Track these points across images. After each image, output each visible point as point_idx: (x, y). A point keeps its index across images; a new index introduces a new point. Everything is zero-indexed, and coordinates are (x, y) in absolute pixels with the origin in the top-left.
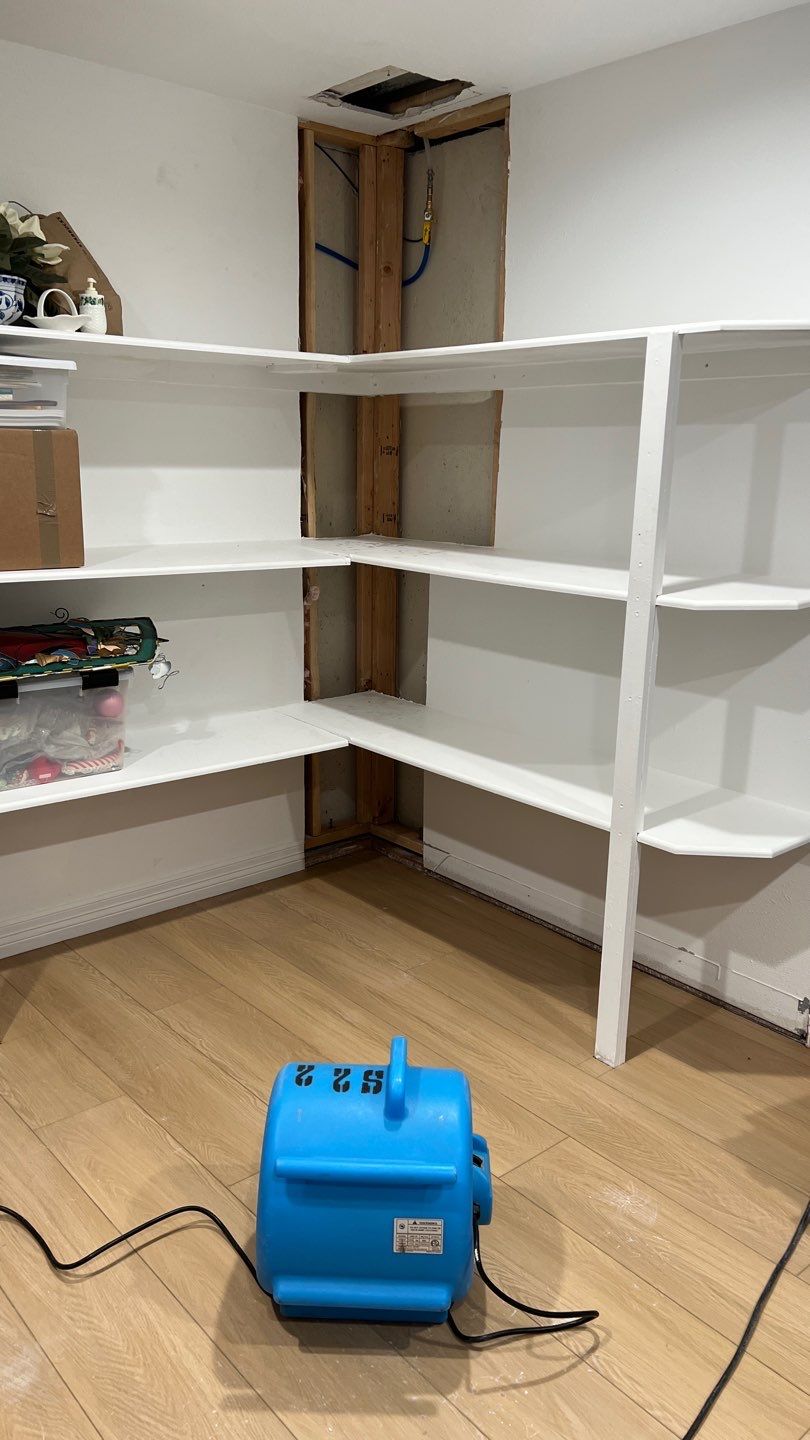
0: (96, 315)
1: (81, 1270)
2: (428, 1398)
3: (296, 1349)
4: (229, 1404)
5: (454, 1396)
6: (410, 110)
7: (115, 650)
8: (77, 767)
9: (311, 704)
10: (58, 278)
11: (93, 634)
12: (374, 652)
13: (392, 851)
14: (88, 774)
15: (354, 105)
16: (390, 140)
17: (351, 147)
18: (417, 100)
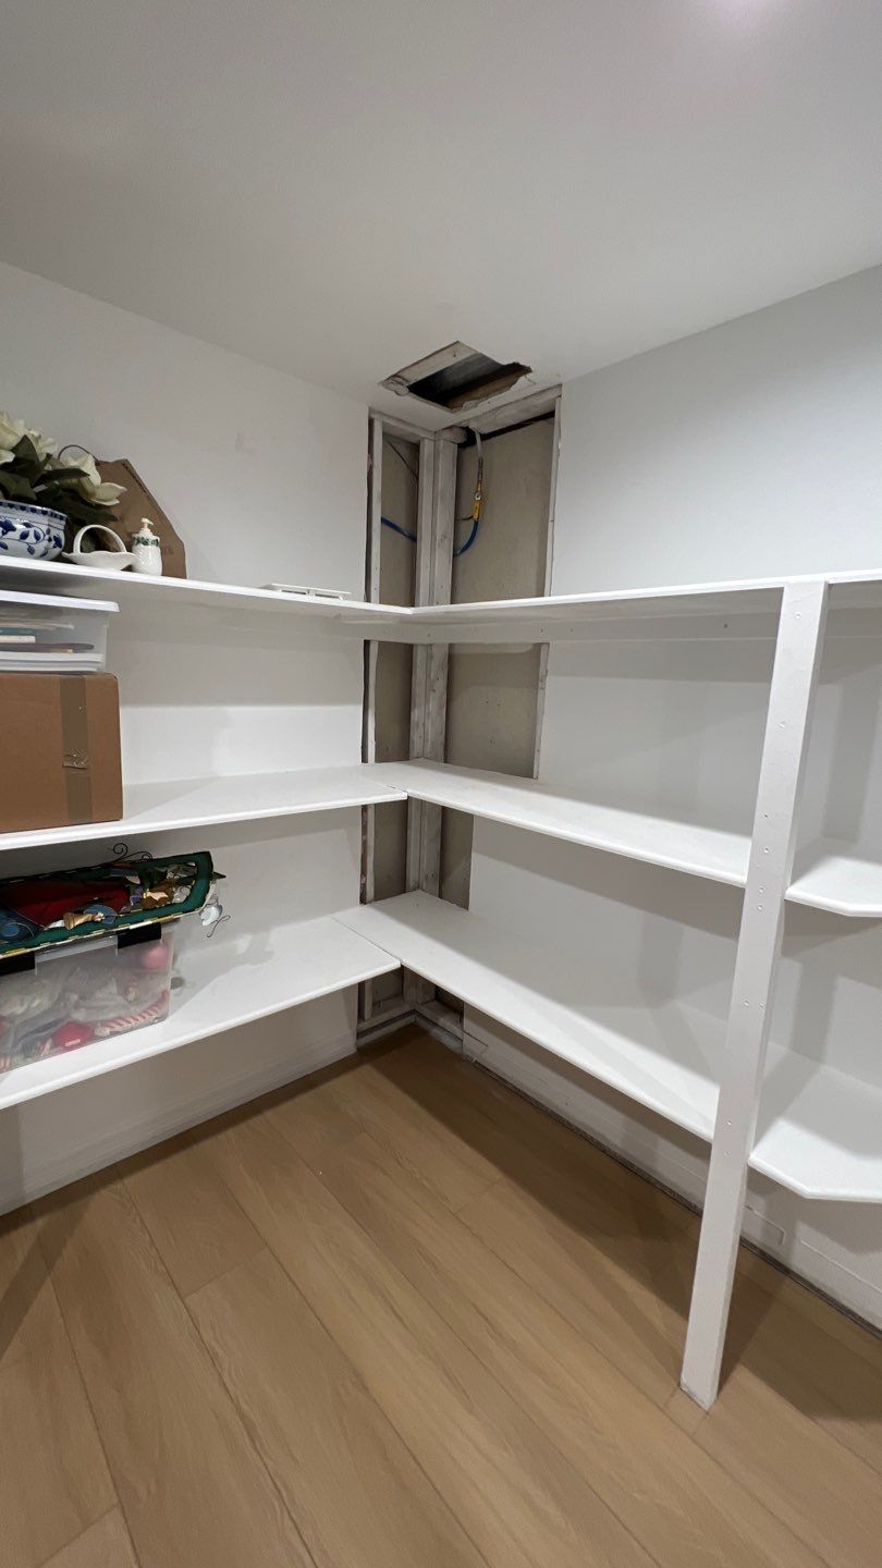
0: (149, 558)
6: (467, 404)
7: (162, 899)
8: (112, 1027)
9: (366, 909)
10: (114, 519)
11: (138, 882)
12: (421, 857)
13: (435, 1031)
14: (126, 1032)
15: (418, 395)
16: (448, 435)
17: (414, 440)
18: (475, 394)
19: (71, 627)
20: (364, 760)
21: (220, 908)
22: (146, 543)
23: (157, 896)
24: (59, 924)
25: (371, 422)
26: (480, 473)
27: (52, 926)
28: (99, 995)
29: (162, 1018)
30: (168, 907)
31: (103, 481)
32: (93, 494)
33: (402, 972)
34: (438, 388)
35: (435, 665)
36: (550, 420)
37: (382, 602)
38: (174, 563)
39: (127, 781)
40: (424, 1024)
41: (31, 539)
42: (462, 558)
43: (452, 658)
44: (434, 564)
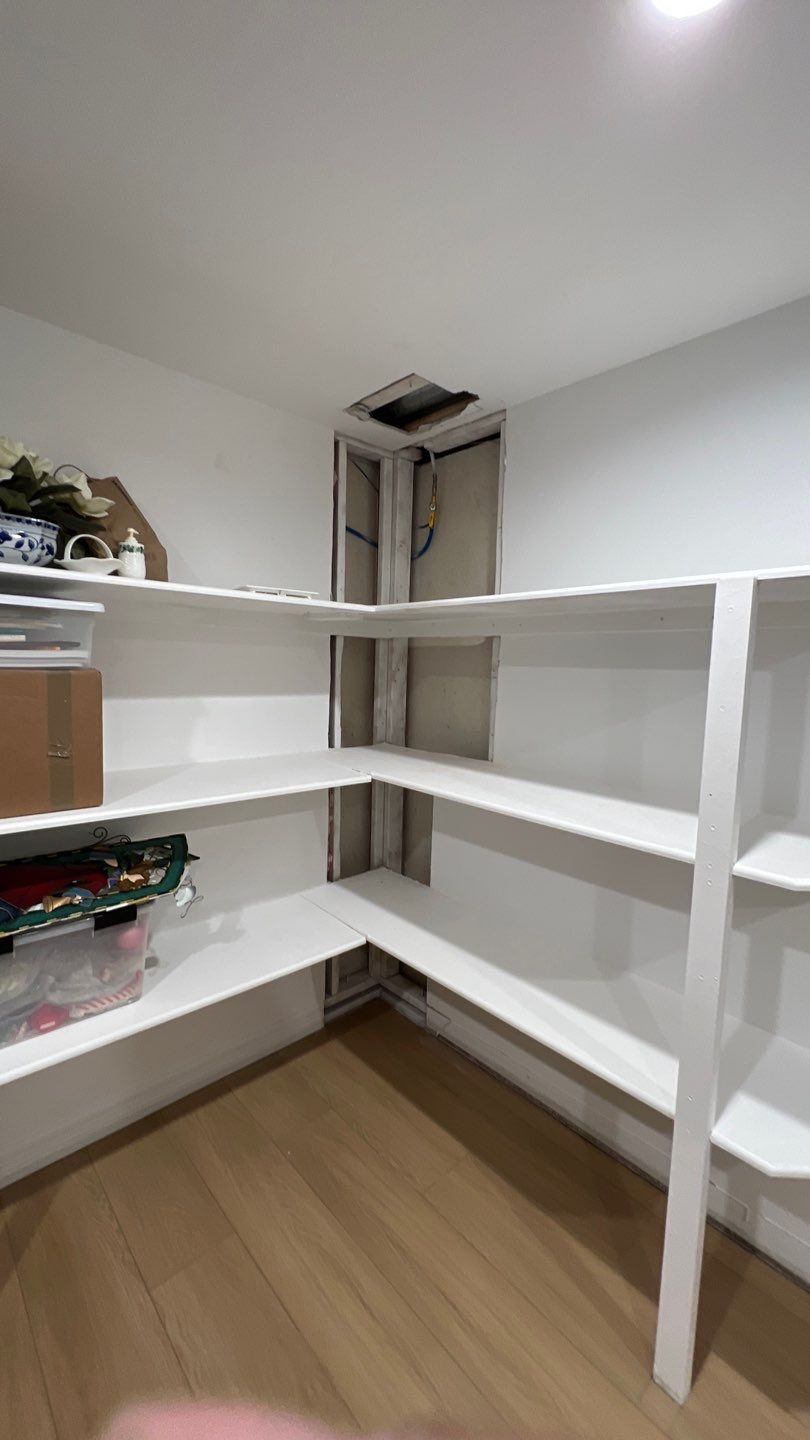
0: (134, 564)
6: (422, 427)
7: (139, 881)
8: (86, 1009)
9: (333, 886)
10: (102, 529)
11: (116, 865)
12: (385, 836)
13: (399, 1006)
14: (100, 1013)
15: (379, 420)
16: (404, 454)
17: (374, 459)
18: (428, 419)
19: (59, 626)
20: (331, 745)
21: (194, 889)
22: (131, 550)
23: (134, 878)
24: (38, 907)
25: (336, 444)
26: (435, 486)
27: (31, 909)
28: (75, 976)
29: (135, 999)
30: (144, 888)
31: (93, 496)
32: (84, 507)
33: (368, 947)
34: (394, 415)
35: (395, 657)
36: (497, 440)
37: (347, 601)
38: (157, 568)
39: (108, 767)
40: (390, 999)
41: (26, 547)
42: (419, 561)
43: (411, 650)
44: (394, 567)
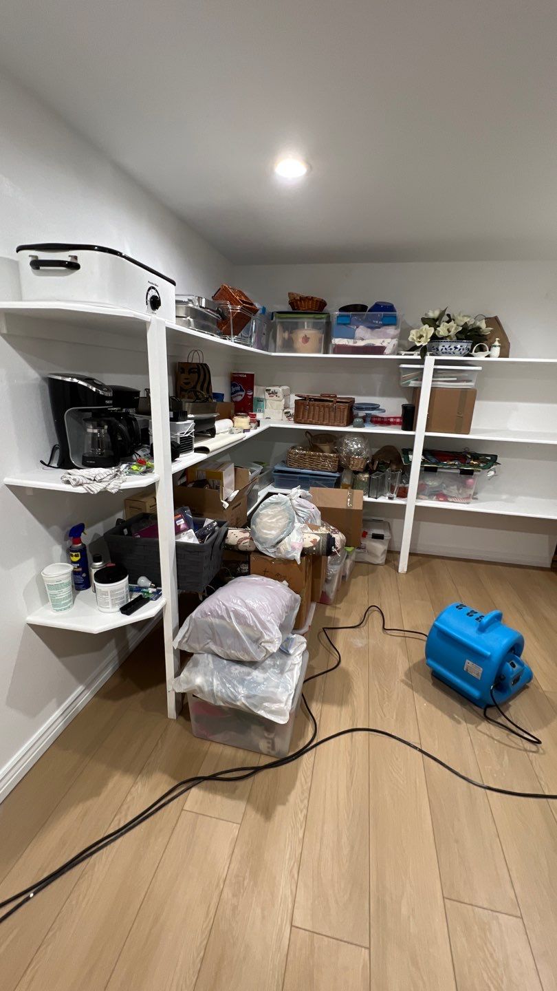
0: (496, 351)
1: (389, 632)
2: (461, 720)
3: (431, 684)
4: (403, 681)
5: (470, 726)
7: (476, 464)
8: (452, 499)
11: (470, 457)
14: (456, 503)
19: (466, 375)
22: (495, 346)
24: (445, 462)
30: (478, 466)
31: (486, 327)
32: (483, 332)
